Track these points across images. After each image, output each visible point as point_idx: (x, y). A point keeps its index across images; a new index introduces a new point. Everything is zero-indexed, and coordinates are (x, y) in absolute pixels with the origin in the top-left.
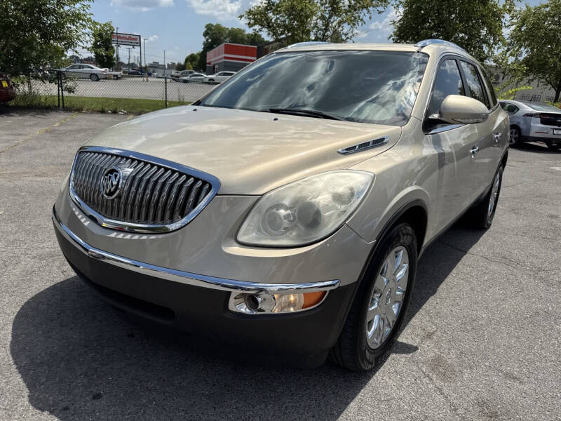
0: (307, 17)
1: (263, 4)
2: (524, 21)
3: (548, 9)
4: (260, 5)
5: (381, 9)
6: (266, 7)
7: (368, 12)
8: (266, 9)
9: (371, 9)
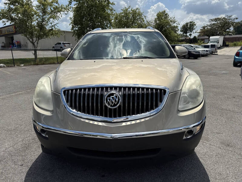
0: (33, 15)
1: (6, 9)
2: (116, 18)
3: (123, 14)
4: (4, 9)
5: (66, 12)
6: (9, 10)
7: (60, 14)
8: (8, 11)
9: (62, 12)
